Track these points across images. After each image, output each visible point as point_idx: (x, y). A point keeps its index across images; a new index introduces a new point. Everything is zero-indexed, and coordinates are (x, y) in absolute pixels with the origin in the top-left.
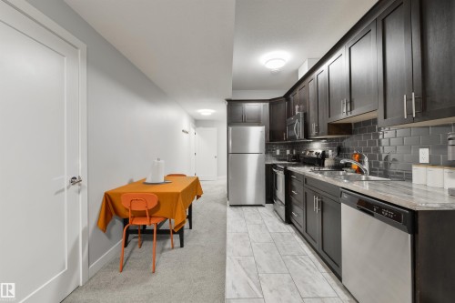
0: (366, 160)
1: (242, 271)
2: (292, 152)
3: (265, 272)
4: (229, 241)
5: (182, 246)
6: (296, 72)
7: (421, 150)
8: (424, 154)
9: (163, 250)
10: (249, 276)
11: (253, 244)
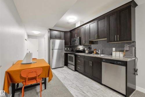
0: (100, 51)
1: (75, 90)
2: (70, 49)
3: (81, 88)
4: (62, 81)
5: (45, 88)
6: (75, 24)
7: (113, 48)
8: (114, 49)
9: (37, 93)
10: (78, 90)
11: (71, 80)
